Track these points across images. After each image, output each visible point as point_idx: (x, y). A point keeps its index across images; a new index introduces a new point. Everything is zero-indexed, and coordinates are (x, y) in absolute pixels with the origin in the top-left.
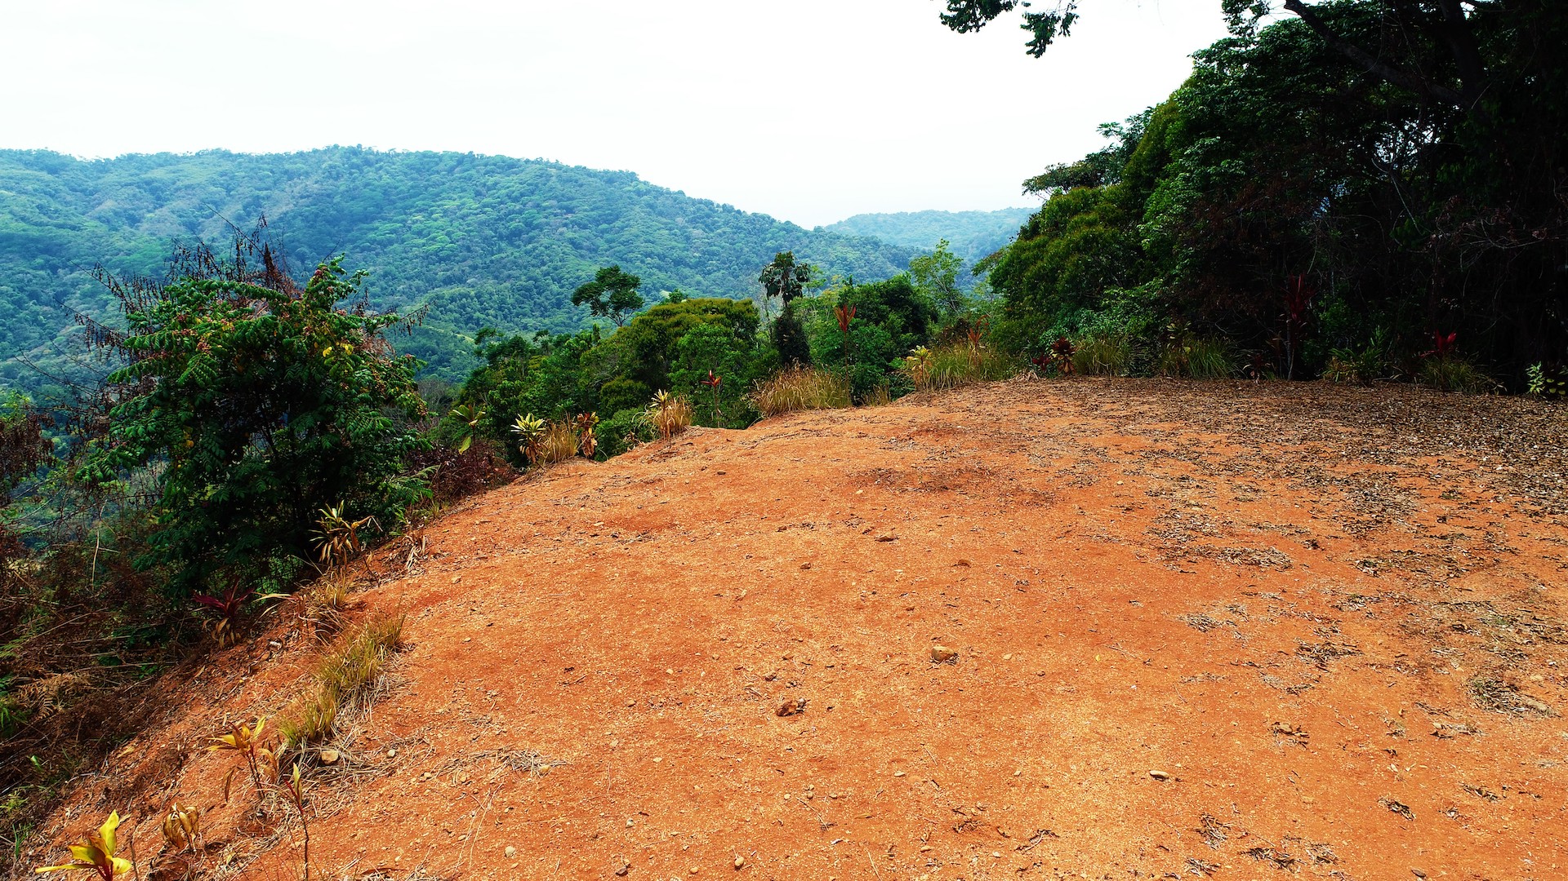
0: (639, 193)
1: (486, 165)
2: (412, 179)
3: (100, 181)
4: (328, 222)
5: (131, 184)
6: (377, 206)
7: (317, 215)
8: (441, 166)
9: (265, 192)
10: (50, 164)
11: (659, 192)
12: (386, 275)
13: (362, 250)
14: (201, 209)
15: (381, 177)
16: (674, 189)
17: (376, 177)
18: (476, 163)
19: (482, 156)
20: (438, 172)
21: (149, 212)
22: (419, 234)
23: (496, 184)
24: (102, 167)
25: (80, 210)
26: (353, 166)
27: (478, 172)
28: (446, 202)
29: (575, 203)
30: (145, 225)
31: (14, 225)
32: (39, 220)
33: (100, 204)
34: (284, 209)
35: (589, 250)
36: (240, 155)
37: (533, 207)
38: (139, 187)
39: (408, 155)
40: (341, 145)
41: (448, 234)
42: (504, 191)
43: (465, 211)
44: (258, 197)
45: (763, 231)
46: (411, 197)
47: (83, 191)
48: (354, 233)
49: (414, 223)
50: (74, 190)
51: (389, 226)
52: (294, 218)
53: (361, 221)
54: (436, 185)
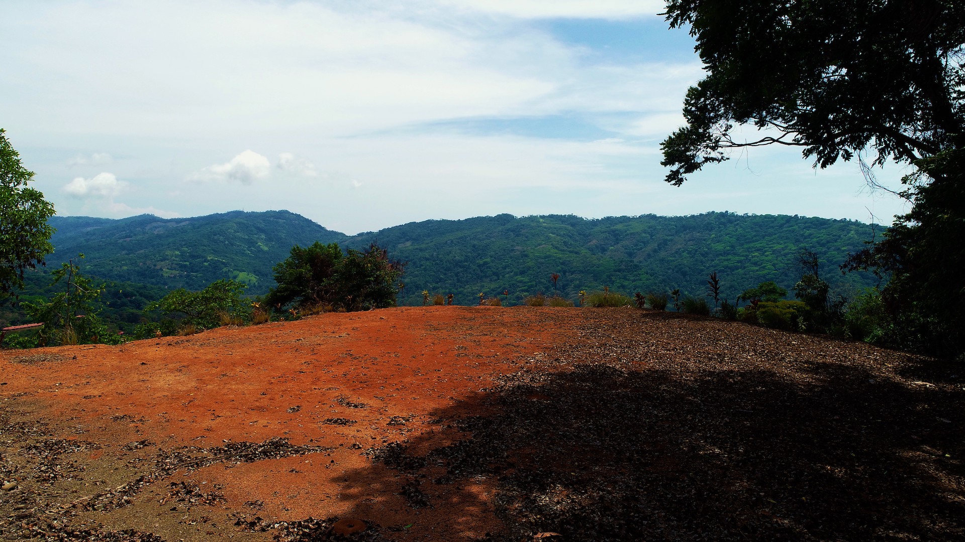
1: (805, 223)
2: (756, 231)
3: (592, 230)
4: (703, 255)
5: (605, 232)
6: (732, 246)
7: (696, 251)
8: (775, 224)
9: (670, 237)
10: (572, 221)
12: (731, 287)
13: (720, 272)
14: (637, 245)
15: (737, 229)
17: (734, 229)
18: (799, 221)
19: (804, 217)
20: (773, 227)
21: (612, 246)
22: (755, 264)
23: (810, 235)
24: (595, 223)
25: (581, 244)
26: (721, 223)
27: (799, 227)
28: (775, 245)
30: (608, 253)
31: (552, 250)
33: (590, 242)
34: (679, 247)
36: (660, 217)
37: (834, 250)
38: (609, 234)
39: (755, 217)
40: (717, 212)
41: (774, 265)
42: (815, 240)
43: (786, 251)
44: (666, 240)
46: (753, 242)
47: (584, 235)
48: (716, 262)
49: (753, 257)
50: (580, 234)
51: (737, 258)
52: (683, 252)
53: (721, 255)
54: (770, 235)
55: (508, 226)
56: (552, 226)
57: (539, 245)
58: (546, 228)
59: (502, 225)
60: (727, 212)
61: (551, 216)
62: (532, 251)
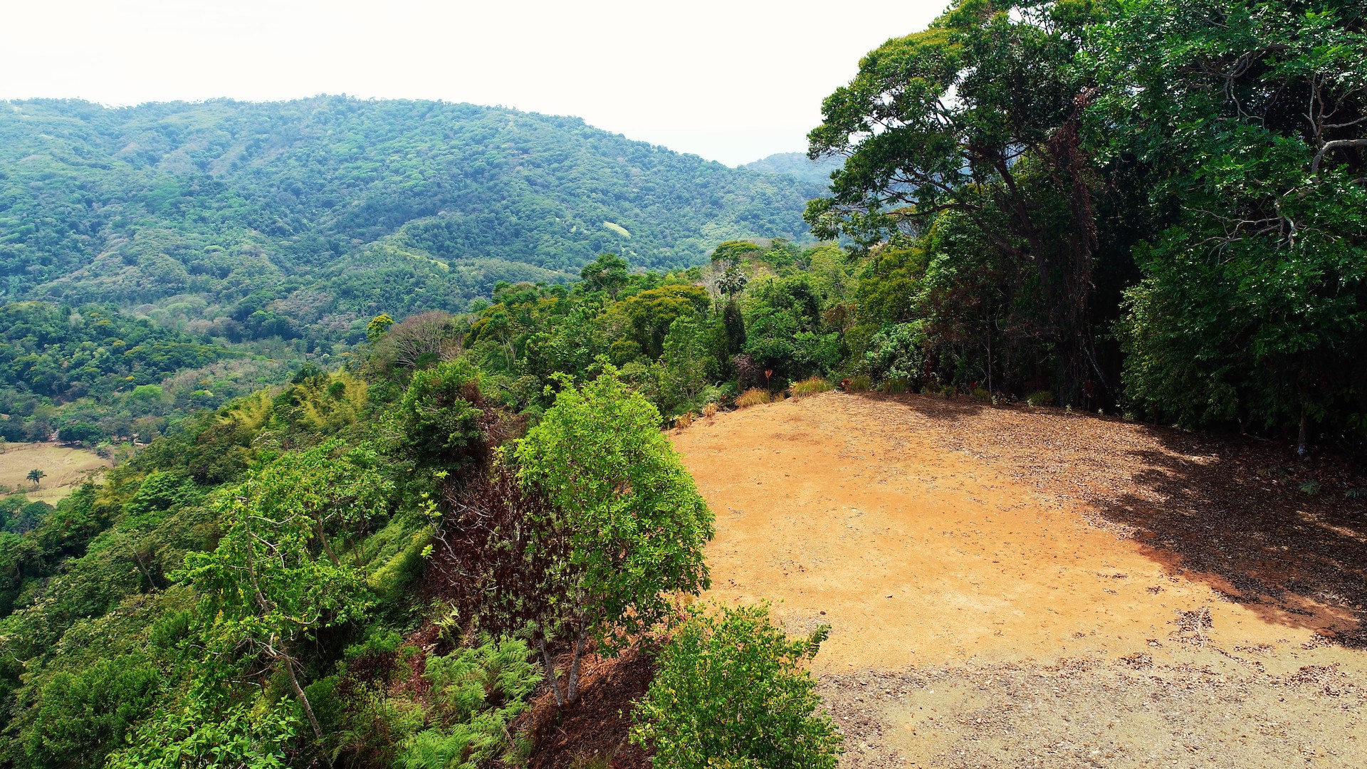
0: (586, 136)
1: (453, 112)
2: (390, 124)
3: (124, 126)
4: (320, 162)
5: (150, 129)
6: (360, 147)
7: (308, 156)
8: (414, 113)
9: (265, 136)
10: (83, 111)
11: (602, 135)
12: (369, 207)
13: (349, 186)
14: (210, 150)
15: (362, 122)
17: (359, 122)
18: (444, 109)
19: (449, 103)
20: (411, 117)
21: (167, 153)
22: (396, 172)
23: (461, 128)
24: (126, 114)
25: (108, 151)
26: (339, 113)
27: (446, 117)
28: (419, 144)
29: (529, 145)
30: (162, 165)
31: (54, 164)
32: (75, 161)
33: (125, 146)
35: (543, 186)
36: (242, 103)
37: (494, 148)
38: (157, 131)
39: (386, 102)
40: (328, 94)
41: (421, 173)
42: (468, 135)
43: (434, 152)
44: (258, 140)
45: (693, 169)
46: (389, 139)
47: (110, 135)
48: (341, 171)
49: (391, 162)
50: (102, 134)
51: (371, 165)
52: (289, 158)
53: (346, 160)
54: (409, 129)
56: (42, 119)
57: (25, 155)
58: (31, 124)
60: (344, 95)
61: (36, 102)
62: (12, 167)
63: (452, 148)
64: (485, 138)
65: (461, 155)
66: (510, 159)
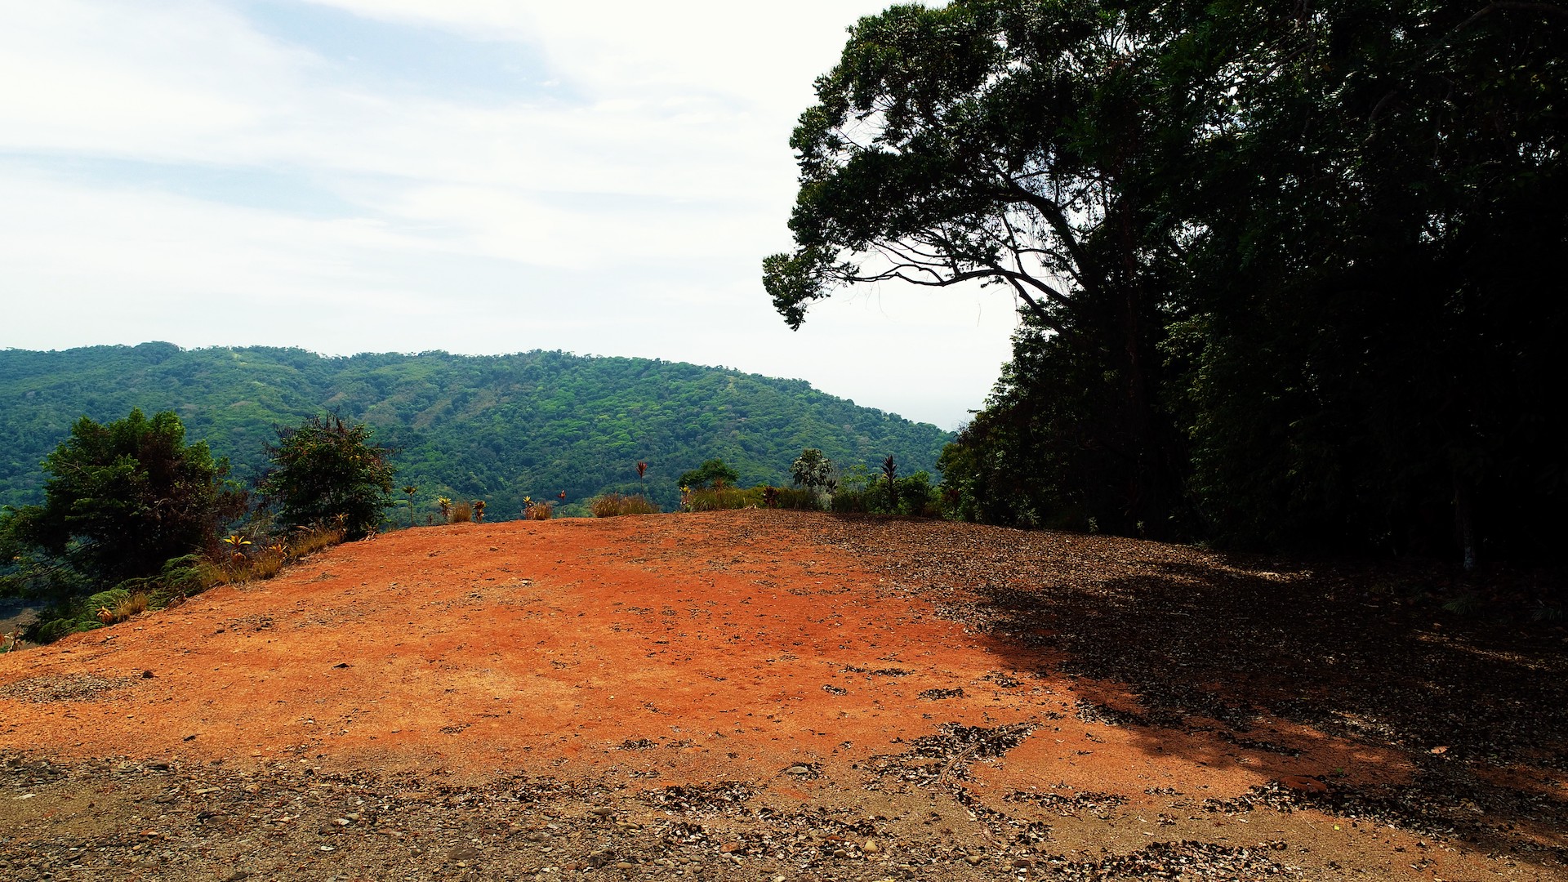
0: (810, 401)
1: (670, 371)
2: (604, 382)
3: (336, 376)
4: (525, 418)
5: (361, 379)
6: (570, 405)
7: (515, 412)
8: (630, 371)
9: (472, 390)
10: (297, 359)
11: (828, 400)
12: (570, 467)
13: (552, 445)
14: (416, 402)
15: (575, 379)
16: (844, 397)
17: (571, 378)
18: (662, 368)
19: (668, 362)
20: (626, 376)
21: (372, 403)
22: (604, 431)
23: (678, 388)
24: (340, 363)
25: (316, 400)
26: (551, 368)
27: (662, 377)
28: (631, 403)
29: (748, 408)
30: (367, 415)
31: (260, 411)
32: (282, 408)
33: (333, 396)
34: (487, 405)
35: (759, 452)
36: (455, 356)
37: (709, 411)
38: (367, 382)
39: (602, 360)
40: (543, 350)
41: (630, 433)
42: (684, 395)
43: (647, 412)
44: (466, 394)
45: (930, 440)
46: (600, 398)
47: (320, 384)
48: (546, 429)
49: (600, 421)
50: (313, 383)
51: (577, 423)
52: (495, 413)
53: (553, 418)
54: (623, 388)
55: (167, 365)
56: (258, 366)
57: (234, 401)
58: (246, 371)
59: (152, 362)
60: (559, 351)
61: (256, 350)
62: (219, 412)
63: (665, 408)
64: (701, 399)
65: (674, 416)
66: (726, 423)
